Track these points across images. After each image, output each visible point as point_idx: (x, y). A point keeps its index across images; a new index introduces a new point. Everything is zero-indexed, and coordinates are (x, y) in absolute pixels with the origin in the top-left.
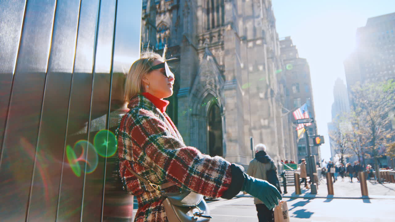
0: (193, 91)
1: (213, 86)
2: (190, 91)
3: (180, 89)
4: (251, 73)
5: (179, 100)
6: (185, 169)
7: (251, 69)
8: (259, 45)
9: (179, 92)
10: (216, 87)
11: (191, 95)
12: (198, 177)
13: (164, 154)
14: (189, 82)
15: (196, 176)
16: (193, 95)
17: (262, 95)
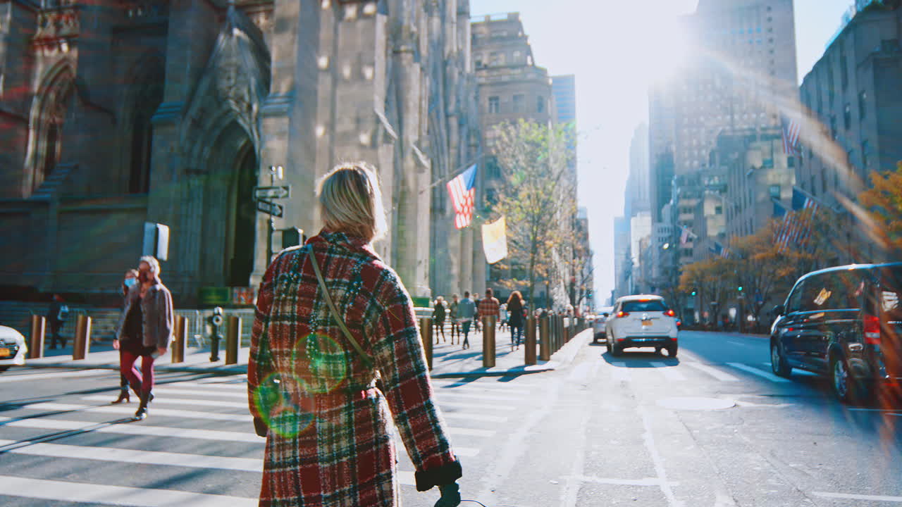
0: (193, 112)
1: (245, 105)
2: (185, 112)
3: (162, 105)
4: (346, 82)
5: (155, 131)
6: (423, 397)
7: (347, 72)
8: (368, 17)
9: (159, 111)
10: (250, 107)
11: (188, 123)
12: (429, 419)
13: (412, 364)
14: (185, 86)
15: (428, 416)
16: (194, 121)
17: (365, 139)
